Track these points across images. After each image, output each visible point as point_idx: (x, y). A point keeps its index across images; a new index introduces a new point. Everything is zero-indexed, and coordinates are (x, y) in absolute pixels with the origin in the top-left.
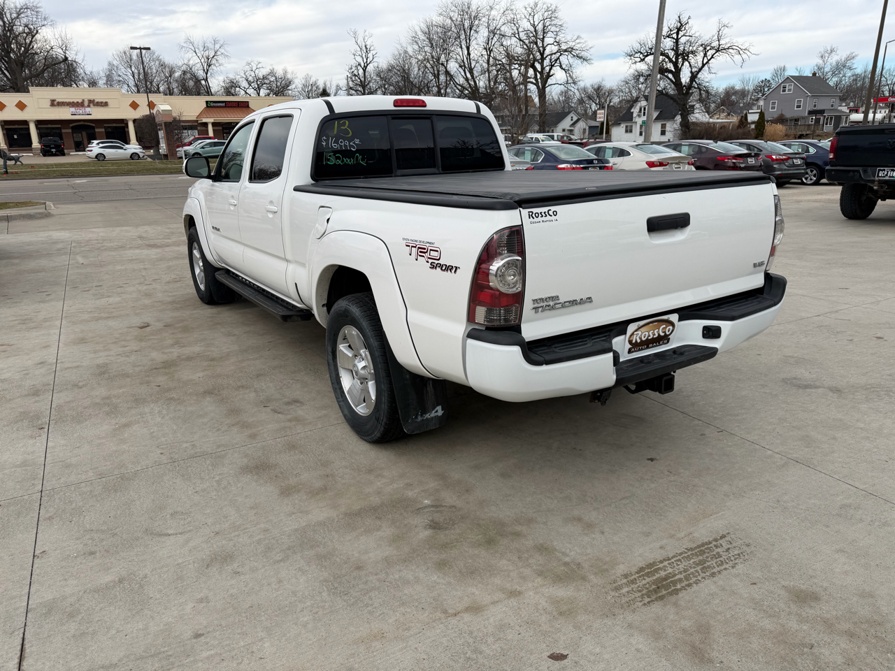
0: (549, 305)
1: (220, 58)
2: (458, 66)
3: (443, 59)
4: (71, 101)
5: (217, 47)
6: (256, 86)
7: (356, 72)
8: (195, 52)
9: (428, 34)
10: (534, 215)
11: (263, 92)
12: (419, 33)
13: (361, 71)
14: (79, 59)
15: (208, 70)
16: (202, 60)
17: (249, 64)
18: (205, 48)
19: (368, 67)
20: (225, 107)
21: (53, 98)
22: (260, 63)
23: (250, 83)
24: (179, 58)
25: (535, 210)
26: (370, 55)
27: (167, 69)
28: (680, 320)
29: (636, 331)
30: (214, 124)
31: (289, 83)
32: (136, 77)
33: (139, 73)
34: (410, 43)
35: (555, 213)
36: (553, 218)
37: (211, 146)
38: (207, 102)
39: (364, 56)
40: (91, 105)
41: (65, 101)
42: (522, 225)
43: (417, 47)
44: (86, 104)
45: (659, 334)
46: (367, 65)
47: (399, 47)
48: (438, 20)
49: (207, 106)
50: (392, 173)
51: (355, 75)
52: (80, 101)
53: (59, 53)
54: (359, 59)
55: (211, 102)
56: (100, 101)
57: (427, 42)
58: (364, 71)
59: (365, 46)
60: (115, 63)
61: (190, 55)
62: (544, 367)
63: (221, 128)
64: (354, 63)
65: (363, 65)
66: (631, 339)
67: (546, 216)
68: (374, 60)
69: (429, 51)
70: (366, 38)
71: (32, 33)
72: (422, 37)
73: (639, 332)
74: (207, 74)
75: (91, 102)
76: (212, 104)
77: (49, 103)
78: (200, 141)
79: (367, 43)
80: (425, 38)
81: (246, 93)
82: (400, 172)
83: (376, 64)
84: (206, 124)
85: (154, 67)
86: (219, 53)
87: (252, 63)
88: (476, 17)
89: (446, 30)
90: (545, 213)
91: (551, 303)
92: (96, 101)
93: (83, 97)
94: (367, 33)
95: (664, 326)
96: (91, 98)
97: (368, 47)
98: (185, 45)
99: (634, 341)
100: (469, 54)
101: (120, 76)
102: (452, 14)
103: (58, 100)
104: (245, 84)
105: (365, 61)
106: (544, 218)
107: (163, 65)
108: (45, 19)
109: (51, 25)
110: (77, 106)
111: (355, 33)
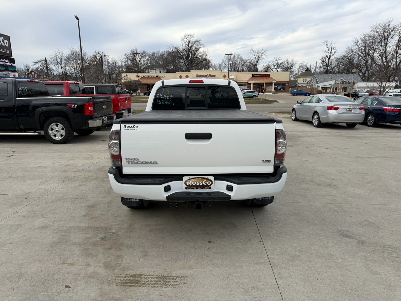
0: (134, 162)
1: (264, 56)
2: (378, 56)
3: (371, 52)
4: (203, 75)
5: (263, 51)
6: (277, 67)
7: (324, 60)
8: (254, 54)
9: (364, 41)
10: (126, 127)
11: (280, 70)
12: (359, 40)
13: (327, 60)
14: (210, 59)
15: (258, 61)
16: (256, 58)
17: (275, 58)
18: (258, 52)
19: (331, 57)
20: (260, 76)
21: (197, 74)
22: (280, 57)
23: (274, 66)
24: (248, 57)
25: (127, 125)
26: (333, 52)
27: (243, 62)
28: (215, 180)
29: (188, 180)
30: (254, 84)
31: (292, 65)
32: (231, 65)
33: (233, 64)
34: (354, 46)
35: (137, 127)
36: (136, 128)
37: (248, 93)
38: (253, 75)
39: (330, 52)
40: (210, 76)
41: (201, 75)
42: (120, 130)
43: (357, 47)
44: (208, 76)
45: (203, 184)
46: (331, 56)
47: (347, 47)
48: (371, 33)
49: (252, 76)
50: (185, 108)
51: (324, 61)
52: (206, 75)
53: (204, 57)
54: (327, 54)
55: (254, 74)
56: (213, 75)
57: (363, 45)
58: (329, 59)
59: (331, 48)
60: (225, 60)
61: (252, 56)
62: (125, 185)
63: (256, 85)
64: (324, 56)
65: (328, 57)
66: (186, 183)
67: (132, 127)
68: (335, 54)
69: (364, 49)
70: (332, 44)
71: (197, 50)
72: (361, 42)
73: (191, 181)
74: (257, 63)
75: (210, 75)
76: (255, 75)
77: (196, 76)
78: (244, 91)
79: (332, 47)
80: (362, 43)
81: (272, 70)
82: (188, 108)
83: (335, 56)
84: (250, 84)
85: (238, 61)
86: (263, 54)
87: (277, 58)
88: (392, 31)
89: (374, 38)
90: (132, 126)
91: (136, 161)
92: (212, 75)
93: (207, 74)
94: (333, 42)
95: (206, 181)
96: (210, 74)
97: (332, 48)
98: (250, 52)
99: (188, 184)
100: (386, 49)
101: (225, 65)
102: (378, 30)
103: (199, 75)
104: (272, 67)
105: (330, 54)
106: (131, 128)
107: (242, 60)
108: (202, 45)
109: (203, 47)
110: (205, 77)
111: (327, 42)
